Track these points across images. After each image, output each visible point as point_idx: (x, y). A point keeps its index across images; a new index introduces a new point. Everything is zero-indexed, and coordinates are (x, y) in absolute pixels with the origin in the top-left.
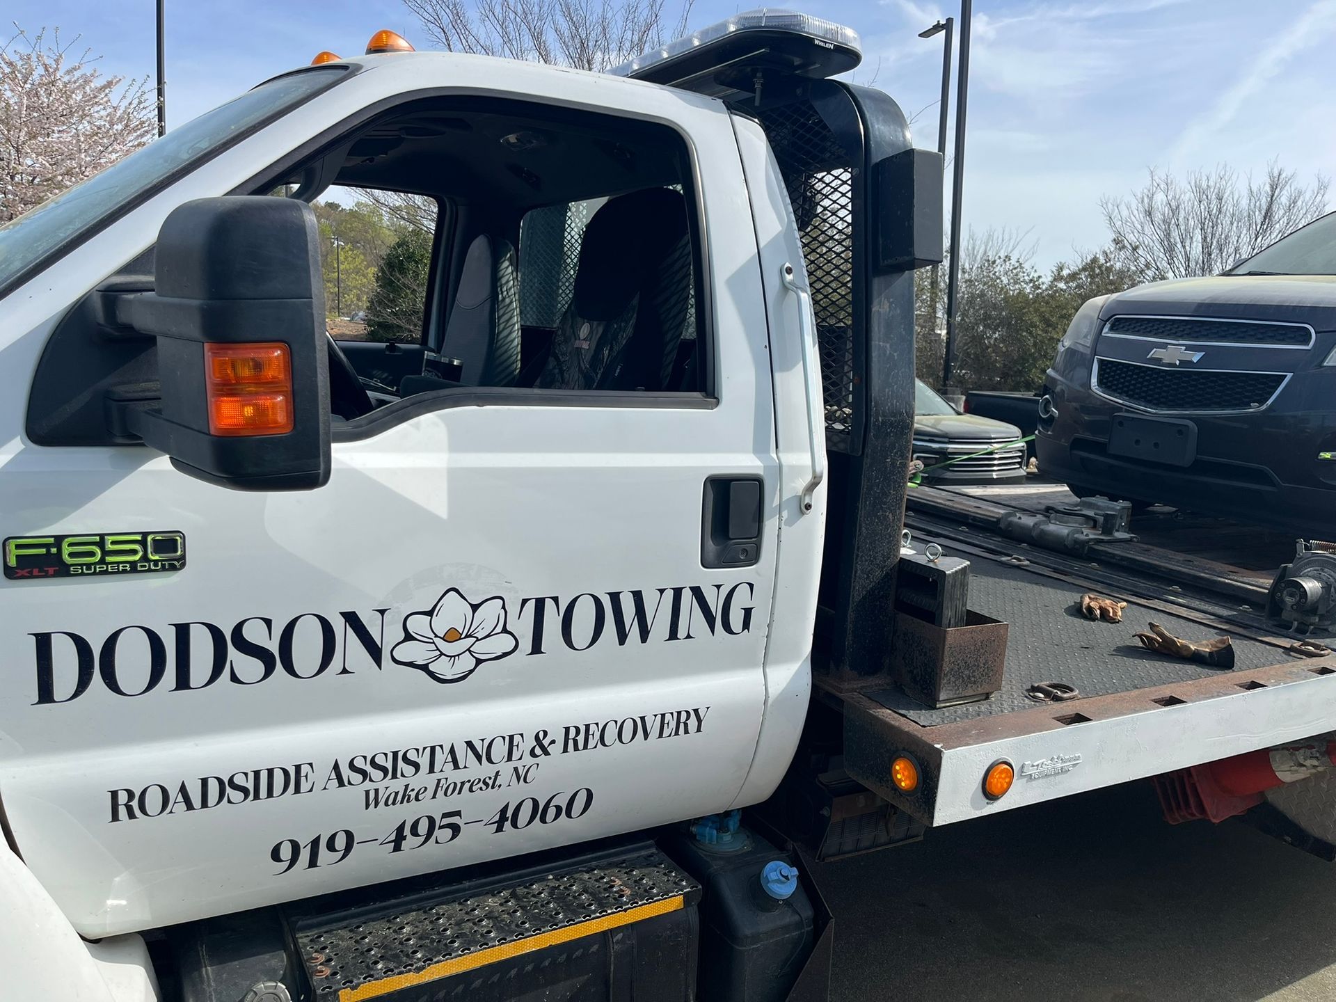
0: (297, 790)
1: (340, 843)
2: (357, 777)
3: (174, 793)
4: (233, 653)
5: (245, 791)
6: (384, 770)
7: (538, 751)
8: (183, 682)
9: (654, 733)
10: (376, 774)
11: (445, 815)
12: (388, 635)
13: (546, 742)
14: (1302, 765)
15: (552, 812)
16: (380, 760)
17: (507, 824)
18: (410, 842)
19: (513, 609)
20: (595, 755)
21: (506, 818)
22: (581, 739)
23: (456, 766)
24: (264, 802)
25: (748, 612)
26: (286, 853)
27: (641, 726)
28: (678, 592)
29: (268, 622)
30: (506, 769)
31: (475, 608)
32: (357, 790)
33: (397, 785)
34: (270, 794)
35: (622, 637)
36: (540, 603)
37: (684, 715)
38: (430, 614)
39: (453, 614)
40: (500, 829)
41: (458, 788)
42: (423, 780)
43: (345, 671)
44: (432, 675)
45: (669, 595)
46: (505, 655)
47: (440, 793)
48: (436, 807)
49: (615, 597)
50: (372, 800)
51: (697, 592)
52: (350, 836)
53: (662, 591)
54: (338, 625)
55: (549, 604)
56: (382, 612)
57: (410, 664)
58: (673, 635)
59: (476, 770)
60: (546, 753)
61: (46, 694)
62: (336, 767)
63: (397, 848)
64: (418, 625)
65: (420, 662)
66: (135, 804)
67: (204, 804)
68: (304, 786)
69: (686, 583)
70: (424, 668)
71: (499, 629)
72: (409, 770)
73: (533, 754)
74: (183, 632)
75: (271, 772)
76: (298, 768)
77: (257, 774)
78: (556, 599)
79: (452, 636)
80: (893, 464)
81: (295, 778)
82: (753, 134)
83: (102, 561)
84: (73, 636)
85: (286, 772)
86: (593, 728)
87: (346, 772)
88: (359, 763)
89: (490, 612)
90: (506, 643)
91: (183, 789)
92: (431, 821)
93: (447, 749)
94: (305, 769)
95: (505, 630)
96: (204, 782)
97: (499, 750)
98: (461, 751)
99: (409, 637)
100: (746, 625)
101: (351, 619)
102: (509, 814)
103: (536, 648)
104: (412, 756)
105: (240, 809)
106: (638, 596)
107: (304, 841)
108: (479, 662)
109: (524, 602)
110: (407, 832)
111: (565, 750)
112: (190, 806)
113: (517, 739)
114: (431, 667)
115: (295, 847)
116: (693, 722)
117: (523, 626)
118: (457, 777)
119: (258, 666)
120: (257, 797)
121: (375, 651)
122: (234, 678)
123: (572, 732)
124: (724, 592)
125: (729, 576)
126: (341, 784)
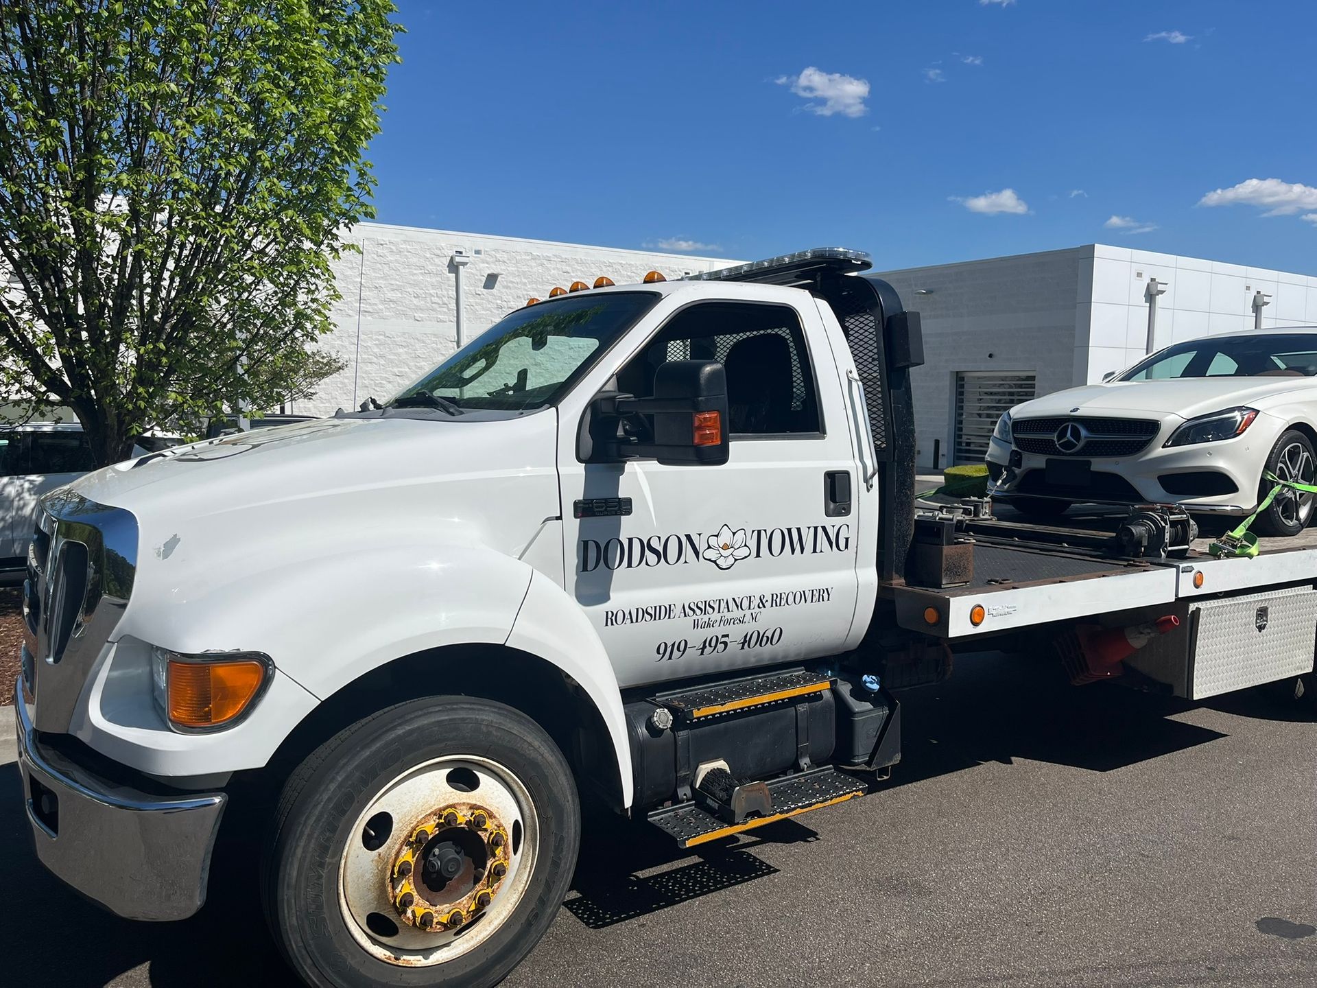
0: (669, 618)
1: (682, 648)
2: (691, 613)
3: (627, 616)
4: (647, 552)
5: (651, 615)
6: (701, 609)
7: (761, 605)
8: (630, 565)
9: (809, 600)
10: (698, 612)
11: (723, 636)
12: (702, 547)
13: (764, 601)
14: (1142, 633)
15: (765, 639)
16: (700, 605)
17: (746, 644)
18: (708, 649)
19: (749, 534)
20: (784, 610)
21: (746, 641)
22: (778, 600)
23: (729, 611)
24: (658, 621)
25: (847, 539)
26: (662, 651)
27: (803, 595)
28: (816, 528)
29: (659, 538)
30: (748, 613)
31: (734, 534)
32: (692, 618)
33: (706, 618)
34: (660, 619)
35: (793, 551)
36: (759, 532)
37: (822, 591)
38: (717, 536)
39: (726, 537)
40: (743, 648)
41: (729, 621)
42: (715, 616)
43: (686, 562)
44: (717, 565)
45: (812, 530)
46: (746, 557)
47: (722, 623)
48: (718, 631)
49: (789, 530)
50: (696, 625)
51: (824, 528)
52: (686, 641)
53: (809, 528)
54: (684, 540)
55: (763, 533)
56: (700, 535)
57: (710, 560)
58: (815, 551)
59: (737, 613)
60: (764, 607)
61: (585, 569)
62: (684, 607)
63: (702, 654)
64: (713, 541)
65: (713, 559)
66: (613, 618)
67: (637, 621)
68: (672, 616)
69: (820, 525)
70: (715, 562)
71: (743, 544)
72: (710, 610)
73: (759, 607)
74: (630, 540)
75: (660, 607)
76: (670, 606)
77: (655, 607)
78: (765, 531)
79: (725, 547)
80: (908, 465)
81: (669, 610)
82: (824, 305)
83: (606, 510)
84: (594, 541)
85: (666, 608)
86: (783, 595)
87: (687, 610)
88: (692, 606)
89: (740, 535)
90: (745, 551)
91: (630, 613)
92: (717, 637)
93: (725, 601)
94: (672, 607)
95: (745, 545)
96: (637, 609)
97: (746, 604)
98: (731, 602)
99: (709, 547)
100: (846, 547)
101: (688, 537)
102: (748, 639)
103: (758, 555)
104: (712, 604)
105: (648, 625)
106: (799, 530)
107: (669, 644)
108: (736, 560)
109: (753, 531)
110: (707, 644)
111: (772, 606)
112: (632, 622)
113: (752, 598)
114: (718, 562)
115: (666, 644)
116: (826, 595)
117: (753, 544)
118: (729, 616)
119: (655, 558)
120: (655, 619)
121: (697, 553)
122: (647, 564)
123: (775, 596)
124: (836, 529)
125: (838, 521)
126: (685, 616)
